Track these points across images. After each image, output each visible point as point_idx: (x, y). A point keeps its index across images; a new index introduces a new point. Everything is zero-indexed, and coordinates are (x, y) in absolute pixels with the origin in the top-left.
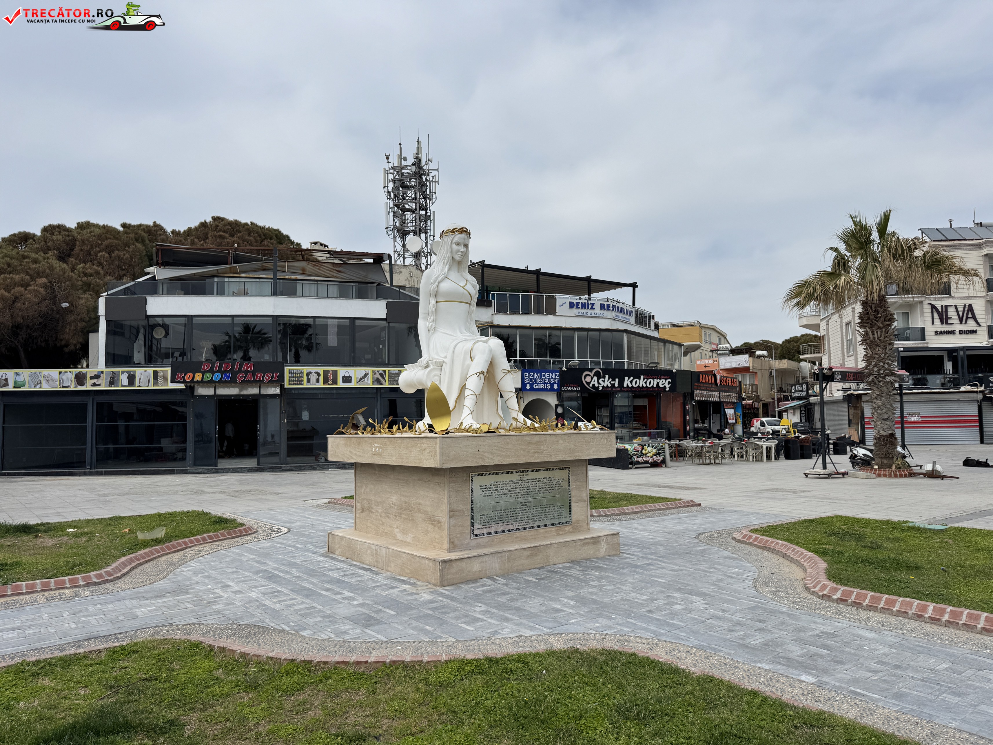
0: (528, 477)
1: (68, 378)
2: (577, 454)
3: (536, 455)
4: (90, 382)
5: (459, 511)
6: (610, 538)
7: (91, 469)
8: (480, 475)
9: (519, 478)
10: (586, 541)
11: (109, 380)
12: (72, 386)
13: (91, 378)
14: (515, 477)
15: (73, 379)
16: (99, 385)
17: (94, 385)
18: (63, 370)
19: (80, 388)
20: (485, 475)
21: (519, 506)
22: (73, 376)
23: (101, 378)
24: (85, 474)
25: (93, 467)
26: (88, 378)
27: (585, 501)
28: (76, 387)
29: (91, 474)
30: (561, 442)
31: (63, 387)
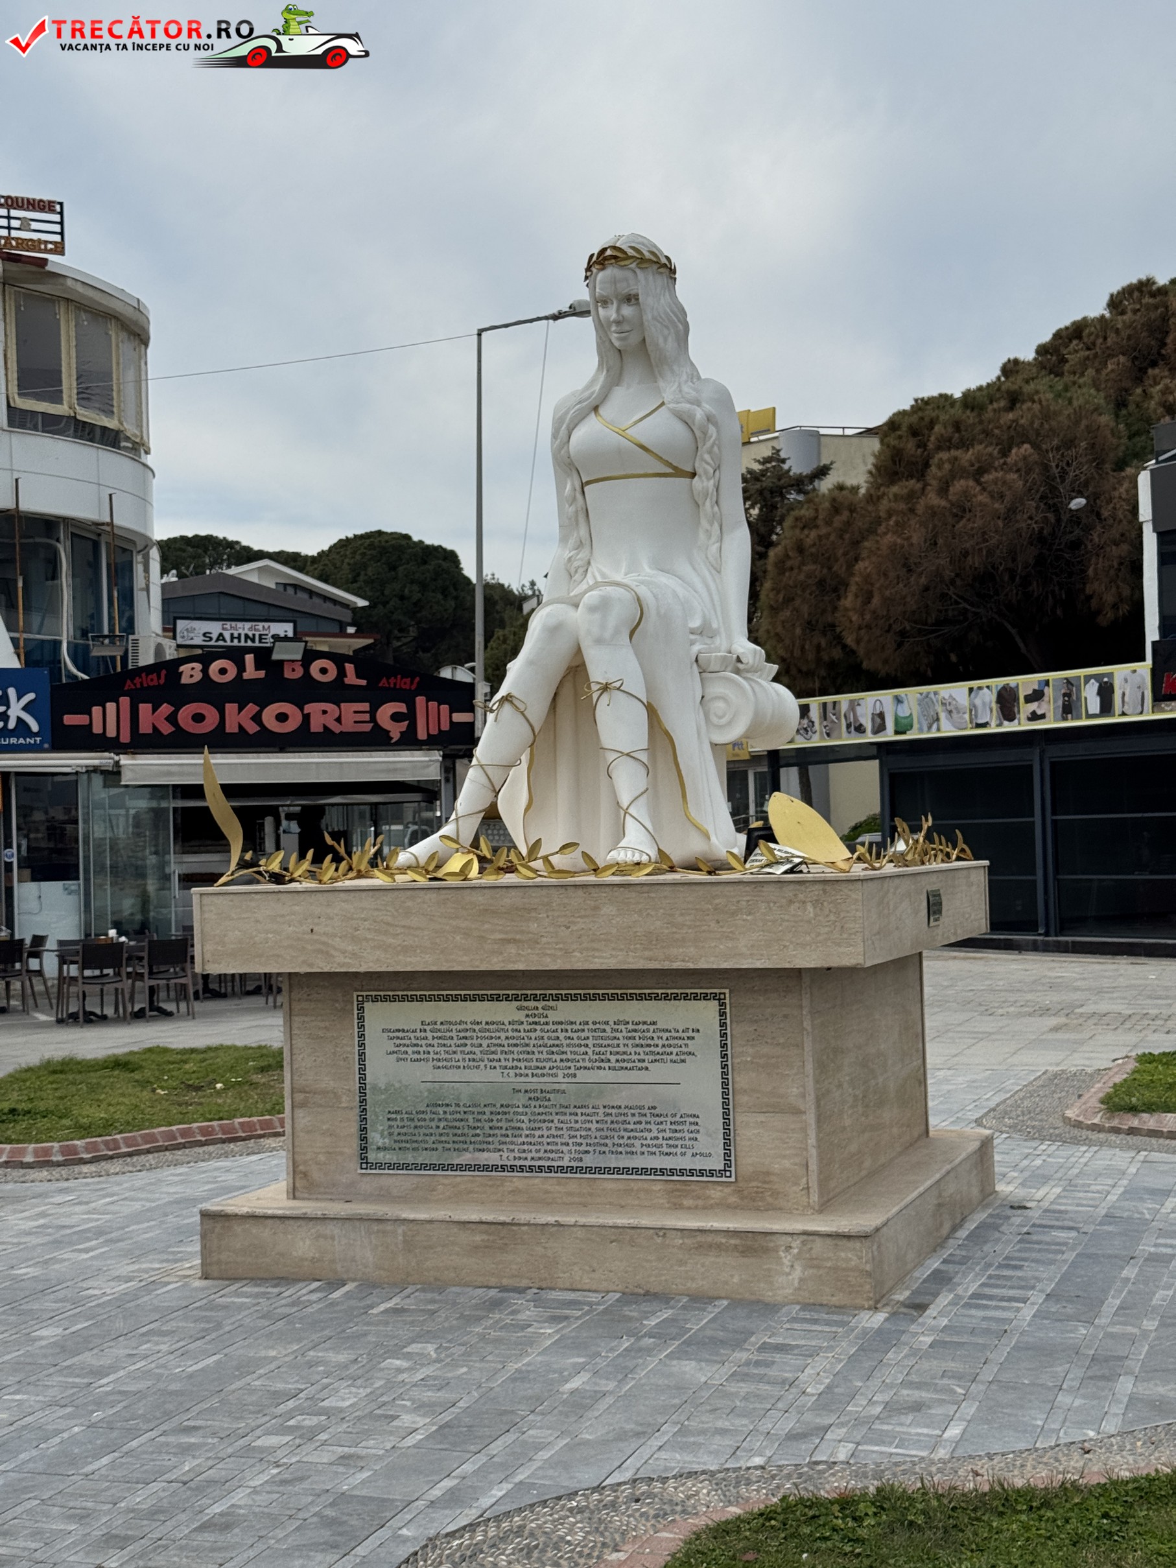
0: (553, 1016)
1: (984, 704)
2: (674, 951)
3: (512, 949)
4: (1026, 709)
5: (324, 1093)
6: (818, 1245)
7: (1047, 934)
8: (386, 999)
9: (520, 1016)
10: (709, 1238)
11: (1060, 703)
12: (993, 723)
13: (1029, 699)
14: (505, 1012)
15: (994, 706)
16: (1043, 716)
17: (1034, 717)
18: (975, 684)
19: (1009, 727)
20: (403, 999)
21: (522, 1099)
22: (994, 697)
23: (1046, 698)
24: (1035, 948)
25: (1052, 931)
26: (1022, 699)
27: (798, 1112)
28: (1000, 725)
29: (1046, 948)
30: (608, 910)
31: (979, 726)
